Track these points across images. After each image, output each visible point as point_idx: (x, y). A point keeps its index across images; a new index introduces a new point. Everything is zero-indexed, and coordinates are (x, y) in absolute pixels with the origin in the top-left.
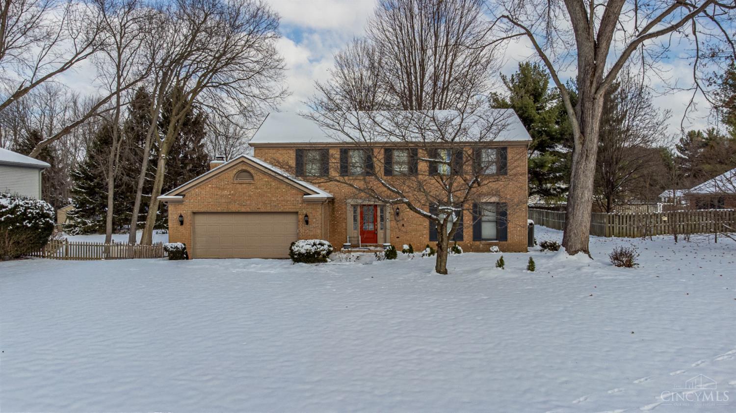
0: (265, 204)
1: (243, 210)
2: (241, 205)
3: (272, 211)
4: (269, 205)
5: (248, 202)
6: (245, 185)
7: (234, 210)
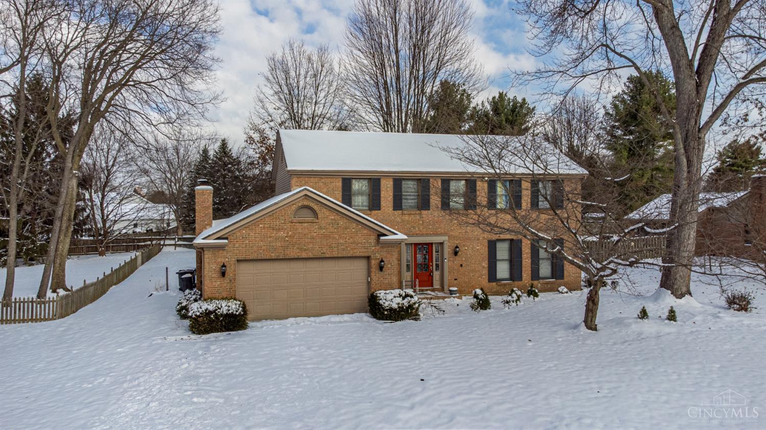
0: (330, 247)
1: (304, 255)
2: (301, 249)
3: (340, 255)
4: (336, 249)
5: (311, 246)
6: (306, 224)
7: (292, 255)
